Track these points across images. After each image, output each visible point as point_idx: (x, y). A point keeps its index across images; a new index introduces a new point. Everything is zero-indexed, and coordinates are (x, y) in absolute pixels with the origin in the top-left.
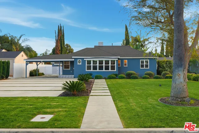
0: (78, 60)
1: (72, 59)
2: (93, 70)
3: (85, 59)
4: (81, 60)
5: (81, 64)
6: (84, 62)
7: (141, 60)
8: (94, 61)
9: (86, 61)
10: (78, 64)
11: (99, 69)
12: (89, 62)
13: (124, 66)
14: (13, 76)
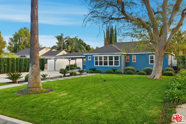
0: (89, 56)
1: (84, 55)
2: (100, 65)
3: (93, 56)
4: (91, 56)
5: (90, 60)
6: (93, 58)
7: (150, 56)
8: (100, 57)
9: (95, 57)
10: (89, 60)
11: (105, 65)
12: (96, 58)
13: (133, 62)
14: (47, 69)
